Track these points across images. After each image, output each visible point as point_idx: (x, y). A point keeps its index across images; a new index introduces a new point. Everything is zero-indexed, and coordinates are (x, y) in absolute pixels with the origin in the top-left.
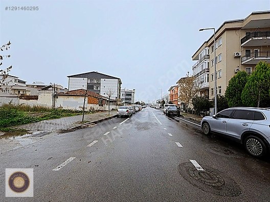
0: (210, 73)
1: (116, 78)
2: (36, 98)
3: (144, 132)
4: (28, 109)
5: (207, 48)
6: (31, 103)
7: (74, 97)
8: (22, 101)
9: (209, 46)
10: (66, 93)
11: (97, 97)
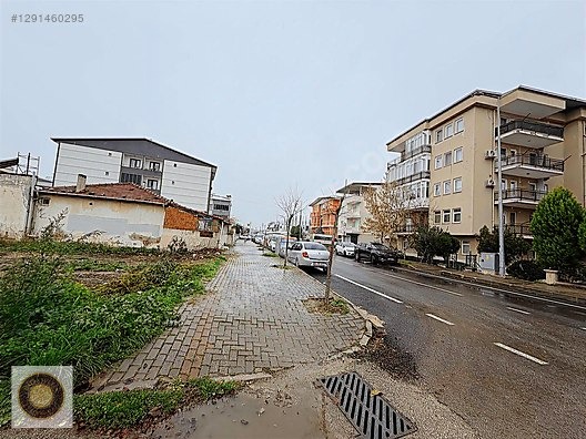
0: (433, 181)
1: (207, 165)
5: (427, 132)
7: (116, 206)
9: (432, 129)
10: (85, 192)
11: (196, 212)
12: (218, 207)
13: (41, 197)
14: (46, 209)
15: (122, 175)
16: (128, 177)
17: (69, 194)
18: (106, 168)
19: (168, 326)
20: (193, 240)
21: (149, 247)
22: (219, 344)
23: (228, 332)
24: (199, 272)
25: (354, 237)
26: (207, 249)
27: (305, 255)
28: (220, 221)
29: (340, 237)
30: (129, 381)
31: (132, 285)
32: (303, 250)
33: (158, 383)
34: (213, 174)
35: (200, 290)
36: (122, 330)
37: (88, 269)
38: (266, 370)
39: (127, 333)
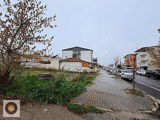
2: (49, 63)
7: (72, 62)
10: (67, 60)
11: (89, 62)
12: (94, 61)
13: (61, 61)
14: (61, 64)
15: (73, 55)
16: (74, 56)
17: (65, 61)
18: (70, 54)
19: (84, 91)
20: (89, 70)
21: (79, 71)
22: (97, 98)
23: (99, 95)
24: (91, 78)
25: (145, 68)
26: (92, 72)
27: (123, 74)
28: (95, 65)
29: (138, 68)
30: (77, 102)
31: (76, 80)
32: (122, 73)
33: (83, 104)
34: (92, 52)
35: (91, 83)
36: (75, 90)
37: (68, 76)
38: (112, 109)
39: (76, 91)
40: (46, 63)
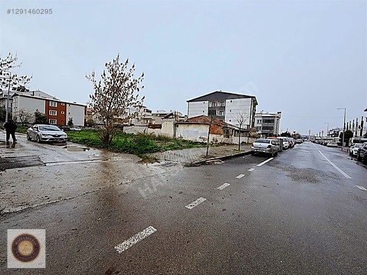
1: (249, 97)
2: (160, 127)
3: (305, 186)
4: (154, 138)
6: (157, 132)
7: (195, 126)
8: (150, 131)
10: (187, 121)
12: (265, 121)
14: (178, 128)
15: (209, 111)
17: (183, 123)
18: (202, 109)
21: (205, 142)
40: (155, 128)
